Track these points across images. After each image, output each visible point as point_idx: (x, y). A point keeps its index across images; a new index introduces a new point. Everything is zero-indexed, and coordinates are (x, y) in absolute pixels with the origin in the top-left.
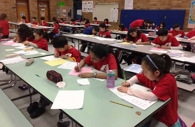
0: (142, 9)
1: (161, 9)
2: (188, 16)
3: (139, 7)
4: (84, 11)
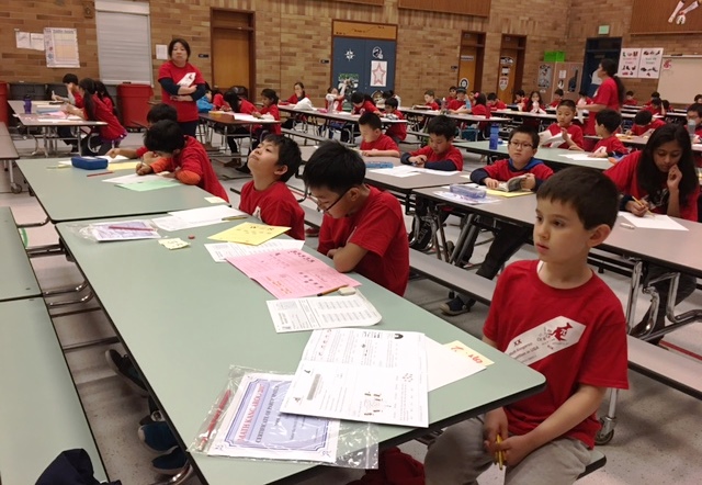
4: (626, 74)
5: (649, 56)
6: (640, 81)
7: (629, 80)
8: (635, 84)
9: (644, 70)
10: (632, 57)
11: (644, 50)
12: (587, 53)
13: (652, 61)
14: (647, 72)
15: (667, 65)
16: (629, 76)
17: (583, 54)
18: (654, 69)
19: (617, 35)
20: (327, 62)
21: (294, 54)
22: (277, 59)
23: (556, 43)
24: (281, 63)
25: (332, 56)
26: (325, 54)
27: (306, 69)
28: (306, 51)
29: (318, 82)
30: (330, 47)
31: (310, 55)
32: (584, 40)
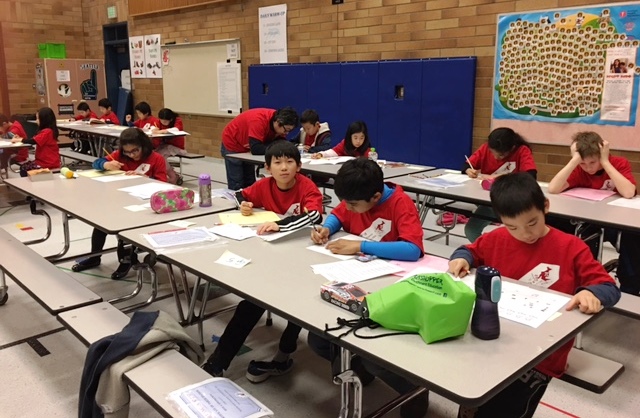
0: (319, 58)
1: (384, 57)
2: (489, 84)
3: (307, 52)
4: (137, 73)
5: (151, 47)
6: (148, 82)
7: (141, 82)
8: (147, 87)
9: (150, 66)
10: (138, 48)
11: (147, 38)
12: (107, 47)
13: (153, 53)
14: (152, 69)
15: (165, 59)
16: (140, 76)
17: (102, 47)
18: (157, 65)
19: (124, 20)
23: (67, 34)
32: (101, 28)
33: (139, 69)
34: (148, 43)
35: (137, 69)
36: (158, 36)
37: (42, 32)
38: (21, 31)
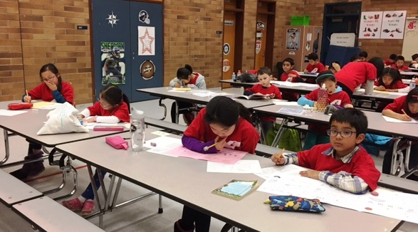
4: (369, 35)
5: (391, 19)
6: (383, 42)
7: (371, 41)
8: (378, 44)
9: (387, 31)
10: (373, 19)
11: (386, 13)
12: (325, 18)
13: (395, 23)
14: (390, 33)
15: (411, 26)
16: (371, 37)
17: (322, 18)
18: (397, 30)
20: (85, 28)
21: (40, 19)
22: (16, 24)
24: (21, 31)
25: (91, 21)
26: (82, 18)
27: (57, 38)
28: (56, 14)
29: (75, 54)
30: (87, 9)
31: (62, 19)
32: (323, 5)
33: (371, 33)
34: (388, 16)
35: (368, 32)
36: (405, 12)
37: (289, 8)
38: (282, 7)
